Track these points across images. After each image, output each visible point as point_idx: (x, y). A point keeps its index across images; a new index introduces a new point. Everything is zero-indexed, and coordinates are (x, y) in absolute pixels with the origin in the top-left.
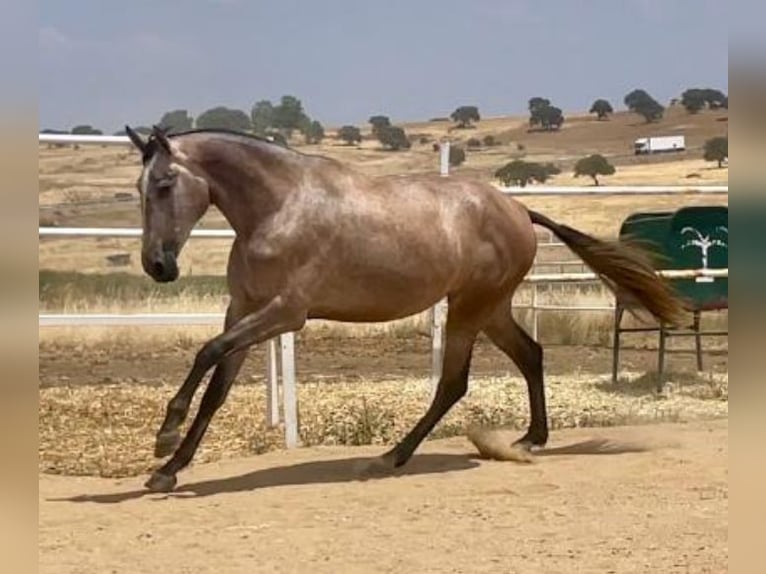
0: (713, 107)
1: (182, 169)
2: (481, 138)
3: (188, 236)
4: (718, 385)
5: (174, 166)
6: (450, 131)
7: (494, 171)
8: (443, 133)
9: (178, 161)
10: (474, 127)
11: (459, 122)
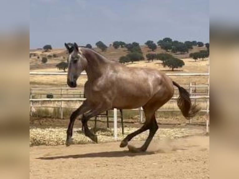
0: (122, 47)
1: (81, 56)
2: (52, 55)
3: (80, 74)
4: (113, 132)
5: (79, 54)
6: (43, 52)
7: (56, 65)
8: (41, 53)
9: (80, 53)
10: (50, 51)
11: (46, 50)
